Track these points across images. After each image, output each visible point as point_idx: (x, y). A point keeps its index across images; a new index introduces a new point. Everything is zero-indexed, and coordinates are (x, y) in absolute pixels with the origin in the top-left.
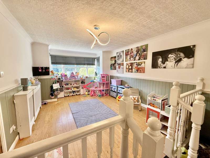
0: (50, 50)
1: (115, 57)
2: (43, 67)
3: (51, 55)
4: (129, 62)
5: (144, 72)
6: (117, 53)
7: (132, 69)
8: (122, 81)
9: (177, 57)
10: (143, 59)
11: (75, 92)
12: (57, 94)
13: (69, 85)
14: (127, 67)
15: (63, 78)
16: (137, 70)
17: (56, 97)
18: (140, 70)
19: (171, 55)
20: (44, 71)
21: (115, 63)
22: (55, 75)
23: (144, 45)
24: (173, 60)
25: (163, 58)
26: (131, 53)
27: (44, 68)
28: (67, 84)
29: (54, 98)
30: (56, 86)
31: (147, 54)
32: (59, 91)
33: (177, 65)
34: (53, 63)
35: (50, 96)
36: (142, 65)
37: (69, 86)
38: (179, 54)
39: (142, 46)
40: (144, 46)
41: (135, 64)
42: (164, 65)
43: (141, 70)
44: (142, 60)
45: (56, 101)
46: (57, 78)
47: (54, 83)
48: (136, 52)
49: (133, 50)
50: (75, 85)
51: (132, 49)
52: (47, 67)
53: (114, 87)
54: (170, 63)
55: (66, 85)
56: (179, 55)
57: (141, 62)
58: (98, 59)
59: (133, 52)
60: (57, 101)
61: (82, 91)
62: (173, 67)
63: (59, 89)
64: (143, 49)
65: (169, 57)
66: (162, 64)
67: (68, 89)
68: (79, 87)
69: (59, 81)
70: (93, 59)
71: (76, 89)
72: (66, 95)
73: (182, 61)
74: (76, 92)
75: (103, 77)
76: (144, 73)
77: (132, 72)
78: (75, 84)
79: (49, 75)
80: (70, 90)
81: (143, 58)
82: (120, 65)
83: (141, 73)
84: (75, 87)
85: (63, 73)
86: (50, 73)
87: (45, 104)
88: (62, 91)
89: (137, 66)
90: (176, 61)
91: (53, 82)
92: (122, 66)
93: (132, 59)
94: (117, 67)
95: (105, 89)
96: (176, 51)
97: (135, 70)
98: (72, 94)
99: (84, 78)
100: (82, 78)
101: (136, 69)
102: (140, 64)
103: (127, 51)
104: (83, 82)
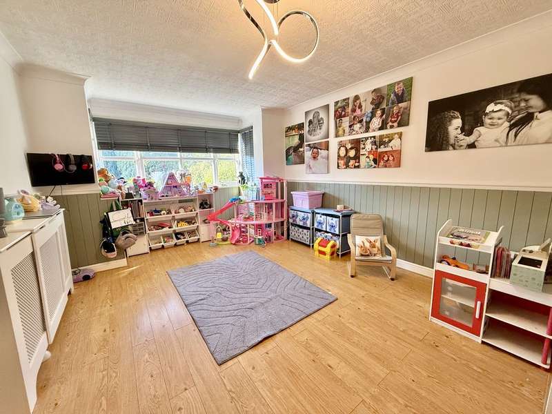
0: (90, 101)
1: (301, 126)
2: (67, 156)
3: (94, 119)
4: (347, 138)
5: (398, 165)
6: (307, 113)
7: (357, 157)
8: (323, 194)
9: (517, 109)
10: (396, 124)
11: (182, 234)
12: (126, 244)
13: (163, 212)
14: (343, 152)
15: (142, 193)
16: (375, 161)
17: (122, 252)
18: (386, 159)
19: (496, 104)
20: (73, 168)
21: (301, 145)
22: (115, 182)
23: (399, 83)
24: (500, 121)
25: (466, 118)
26: (354, 111)
27: (72, 159)
28: (158, 212)
29: (115, 259)
30: (120, 219)
31: (408, 109)
32: (130, 235)
33: (516, 136)
34: (103, 145)
35: (103, 251)
36: (390, 144)
37: (163, 217)
38: (526, 101)
39: (391, 86)
40: (402, 84)
41: (369, 141)
42: (470, 139)
43: (388, 160)
44: (392, 127)
45: (123, 268)
46: (122, 194)
47: (112, 210)
48: (372, 106)
49: (362, 99)
50: (182, 214)
51: (357, 98)
52: (82, 156)
53: (301, 215)
54: (492, 131)
55: (152, 215)
56: (523, 104)
57: (388, 136)
58: (248, 135)
59: (360, 107)
60: (128, 267)
61: (205, 231)
62: (500, 141)
63: (130, 228)
64: (396, 95)
65: (487, 111)
66: (461, 137)
67: (160, 226)
68: (193, 218)
69: (128, 201)
70: (233, 135)
71: (184, 227)
72: (153, 246)
73: (534, 123)
74: (186, 235)
75: (266, 186)
76: (400, 166)
77: (358, 167)
78: (182, 211)
79: (94, 182)
80: (166, 230)
81: (396, 121)
82: (317, 149)
83: (390, 167)
84: (182, 220)
85: (142, 178)
86: (97, 178)
87: (87, 278)
88: (142, 234)
89: (374, 147)
90: (512, 122)
91: (109, 205)
92: (323, 153)
93: (357, 127)
94: (308, 154)
95: (274, 220)
96: (515, 91)
97: (368, 160)
98: (175, 241)
99: (208, 192)
100: (201, 192)
101: (372, 157)
102: (387, 140)
103: (339, 104)
104: (206, 203)
